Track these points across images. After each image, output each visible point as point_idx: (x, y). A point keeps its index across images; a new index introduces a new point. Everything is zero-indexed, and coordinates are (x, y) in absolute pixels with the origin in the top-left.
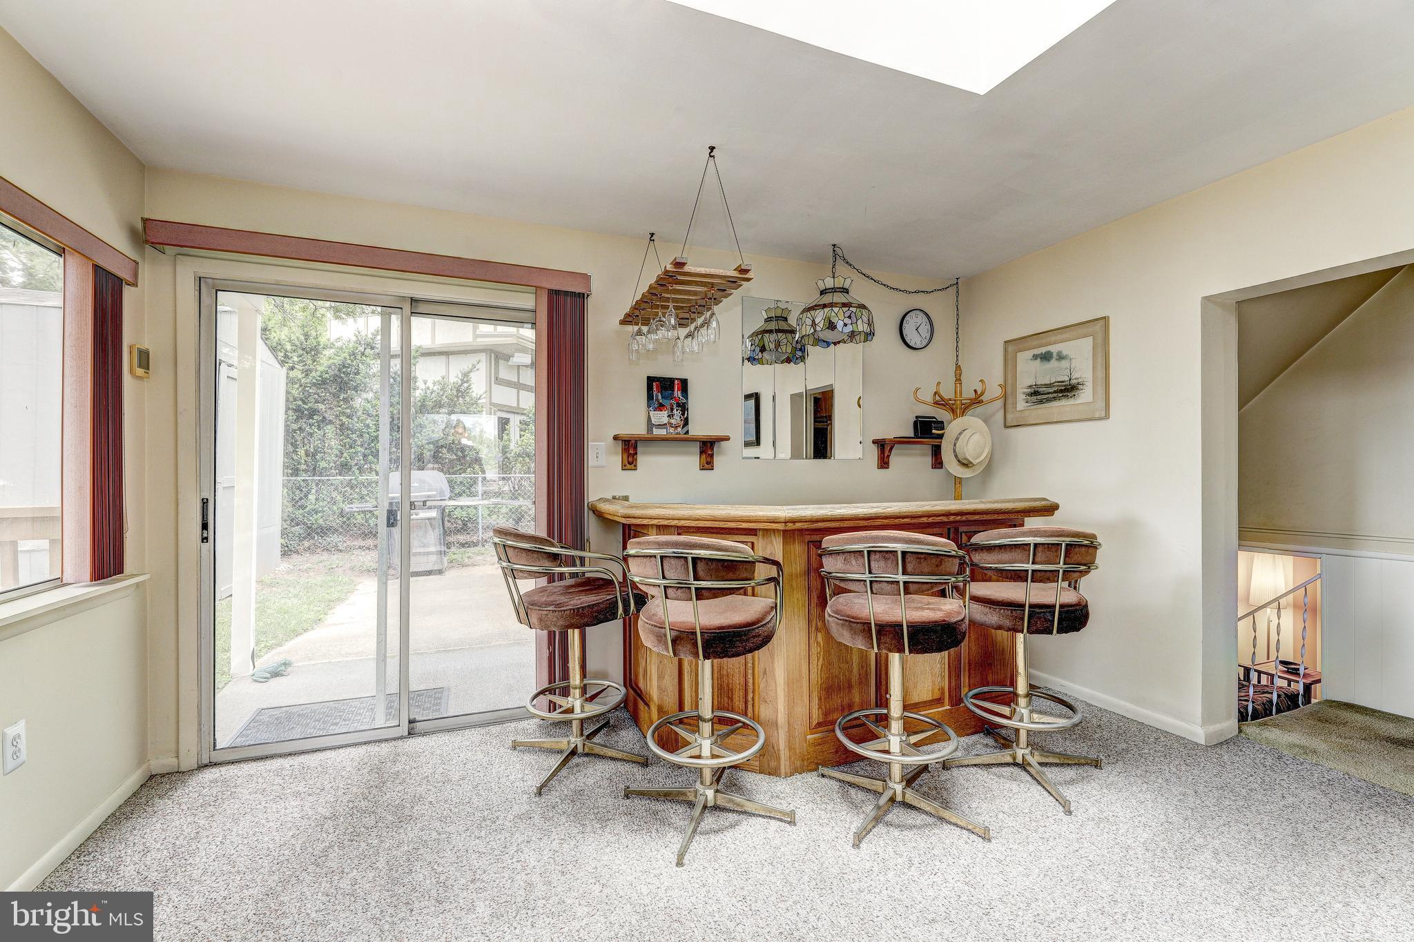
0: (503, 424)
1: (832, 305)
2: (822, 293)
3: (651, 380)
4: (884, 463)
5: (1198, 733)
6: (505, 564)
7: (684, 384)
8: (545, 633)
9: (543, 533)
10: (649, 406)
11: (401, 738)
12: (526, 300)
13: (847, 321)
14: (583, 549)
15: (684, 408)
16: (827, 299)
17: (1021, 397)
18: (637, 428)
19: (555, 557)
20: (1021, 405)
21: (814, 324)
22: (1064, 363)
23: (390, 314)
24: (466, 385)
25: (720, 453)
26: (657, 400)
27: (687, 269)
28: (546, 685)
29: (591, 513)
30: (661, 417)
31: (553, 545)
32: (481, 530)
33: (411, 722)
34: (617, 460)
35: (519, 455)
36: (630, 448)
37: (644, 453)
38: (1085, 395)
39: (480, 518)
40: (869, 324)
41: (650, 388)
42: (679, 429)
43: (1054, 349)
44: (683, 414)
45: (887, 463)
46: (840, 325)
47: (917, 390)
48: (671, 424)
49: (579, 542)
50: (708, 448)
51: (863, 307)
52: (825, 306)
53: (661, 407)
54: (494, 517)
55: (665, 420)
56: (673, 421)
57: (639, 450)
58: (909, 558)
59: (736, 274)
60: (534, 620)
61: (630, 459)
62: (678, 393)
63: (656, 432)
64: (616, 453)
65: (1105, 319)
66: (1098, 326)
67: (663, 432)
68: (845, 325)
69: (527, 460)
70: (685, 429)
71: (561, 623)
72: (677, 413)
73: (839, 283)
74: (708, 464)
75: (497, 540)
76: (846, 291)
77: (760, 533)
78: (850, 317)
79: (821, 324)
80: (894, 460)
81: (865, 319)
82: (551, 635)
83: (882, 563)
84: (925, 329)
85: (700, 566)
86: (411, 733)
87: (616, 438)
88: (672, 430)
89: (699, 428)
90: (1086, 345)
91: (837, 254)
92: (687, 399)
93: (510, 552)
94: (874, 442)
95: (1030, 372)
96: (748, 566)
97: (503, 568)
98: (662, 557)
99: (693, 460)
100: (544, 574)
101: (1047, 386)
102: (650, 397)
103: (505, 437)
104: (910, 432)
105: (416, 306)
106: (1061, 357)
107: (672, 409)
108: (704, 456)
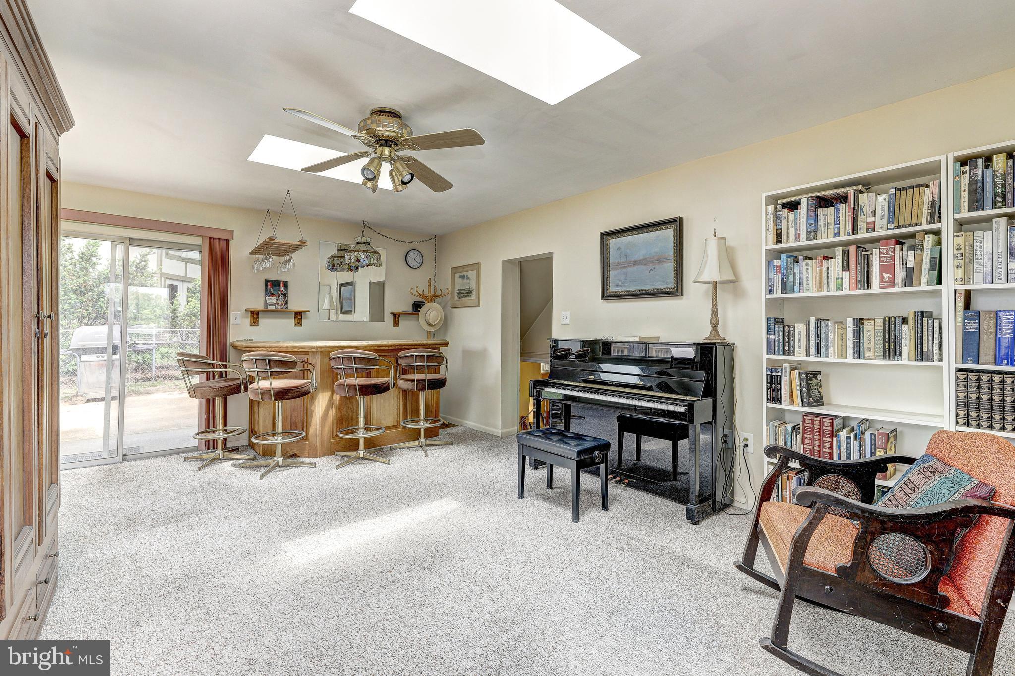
0: (173, 290)
1: (359, 251)
2: (358, 243)
3: (267, 282)
4: (396, 324)
5: (498, 432)
6: (183, 369)
7: (286, 284)
8: (204, 400)
9: (204, 354)
10: (265, 295)
11: (119, 462)
12: (197, 241)
13: (366, 259)
14: (226, 361)
15: (285, 295)
16: (358, 247)
17: (456, 294)
18: (259, 305)
19: (209, 364)
20: (456, 298)
21: (351, 259)
22: (468, 281)
23: (116, 245)
24: (143, 263)
25: (306, 318)
26: (270, 291)
27: (276, 241)
28: (204, 429)
29: (232, 347)
30: (273, 300)
31: (208, 359)
32: (154, 369)
33: (124, 455)
34: (247, 321)
35: (187, 315)
36: (255, 316)
37: (262, 318)
38: (474, 295)
39: (154, 360)
40: (377, 260)
41: (266, 285)
42: (282, 306)
43: (466, 274)
44: (285, 299)
45: (398, 324)
46: (362, 260)
47: (412, 289)
48: (278, 304)
49: (224, 357)
50: (299, 316)
51: (375, 252)
52: (355, 251)
53: (272, 295)
54: (166, 359)
55: (275, 301)
56: (279, 302)
57: (260, 316)
58: (356, 359)
59: (299, 243)
60: (198, 394)
61: (255, 321)
62: (282, 288)
63: (269, 307)
64: (247, 317)
65: (479, 264)
66: (476, 267)
67: (273, 307)
68: (365, 260)
69: (194, 318)
70: (286, 306)
71: (212, 394)
72: (281, 298)
73: (364, 240)
74: (299, 323)
75: (179, 358)
76: (369, 244)
77: (310, 354)
78: (367, 257)
79: (354, 260)
80: (401, 323)
81: (375, 258)
82: (208, 401)
83: (347, 361)
84: (419, 259)
85: (272, 363)
86: (124, 460)
87: (246, 310)
88: (278, 307)
89: (294, 306)
90: (474, 273)
91: (364, 226)
92: (287, 291)
93: (186, 363)
94: (391, 313)
95: (459, 284)
96: (293, 364)
97: (182, 371)
98: (256, 360)
99: (291, 321)
100: (204, 372)
101: (464, 290)
102: (266, 290)
103: (176, 302)
104: (410, 309)
105: (133, 241)
106: (468, 278)
107: (279, 296)
108: (296, 319)
